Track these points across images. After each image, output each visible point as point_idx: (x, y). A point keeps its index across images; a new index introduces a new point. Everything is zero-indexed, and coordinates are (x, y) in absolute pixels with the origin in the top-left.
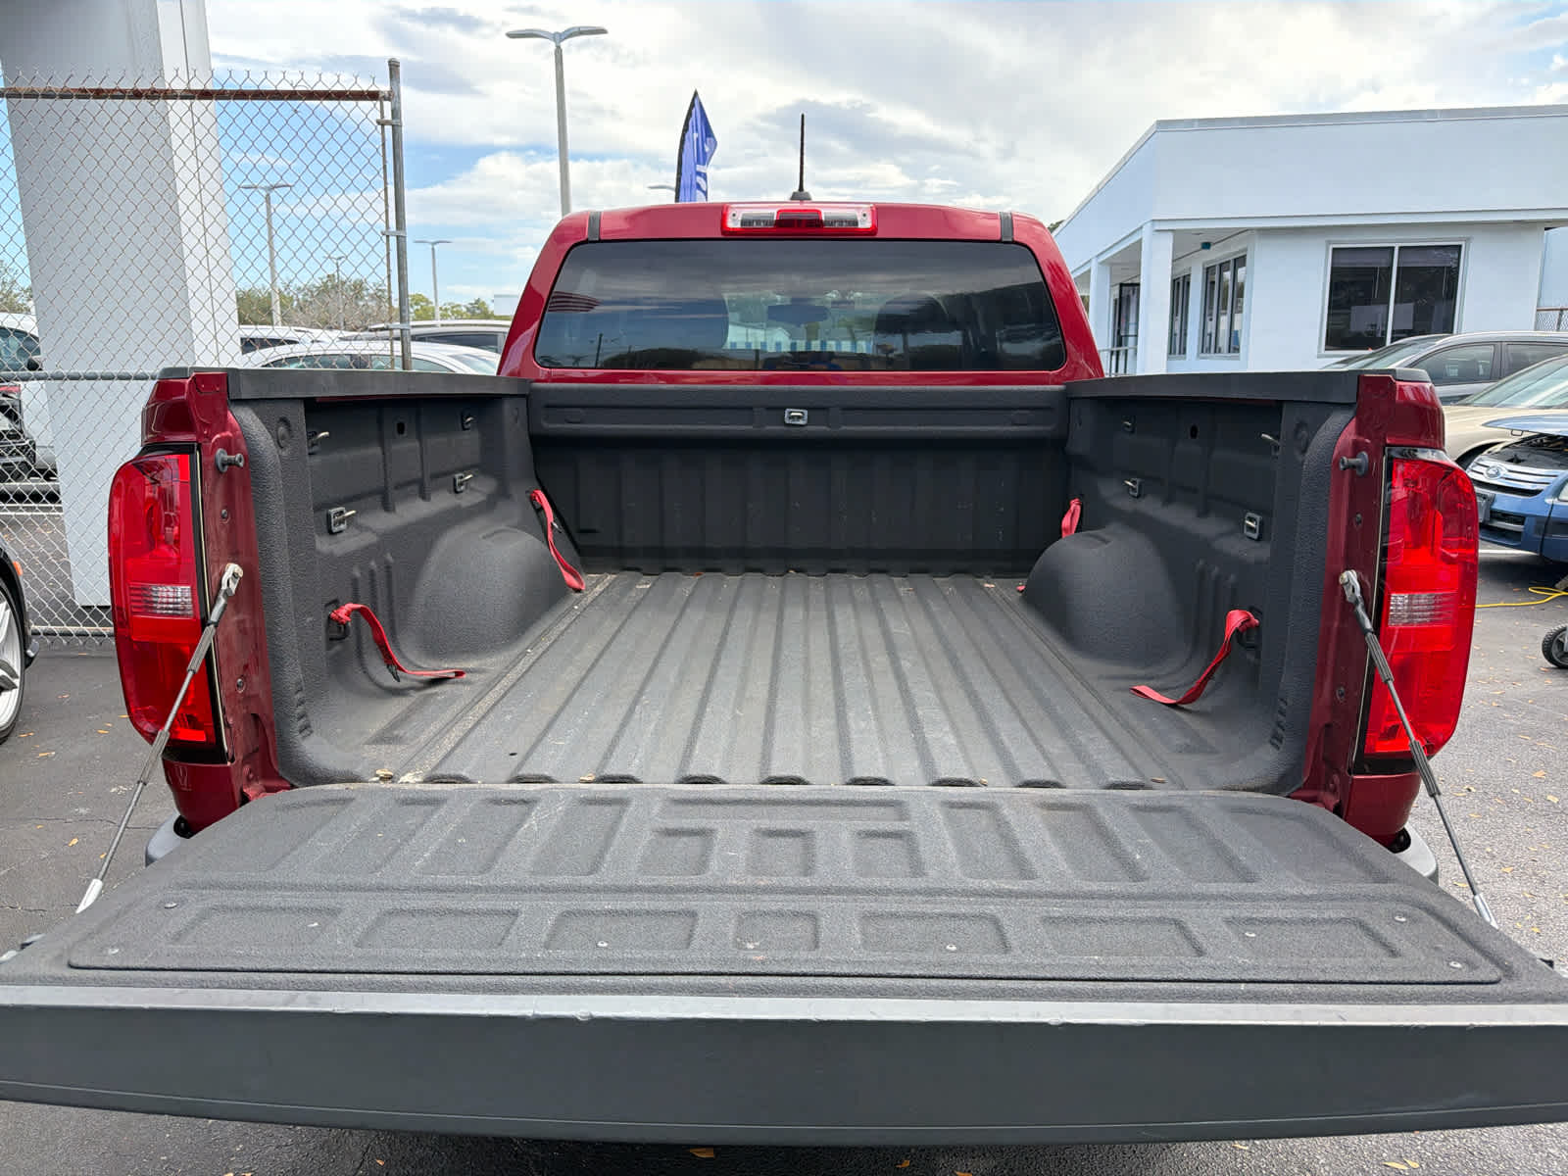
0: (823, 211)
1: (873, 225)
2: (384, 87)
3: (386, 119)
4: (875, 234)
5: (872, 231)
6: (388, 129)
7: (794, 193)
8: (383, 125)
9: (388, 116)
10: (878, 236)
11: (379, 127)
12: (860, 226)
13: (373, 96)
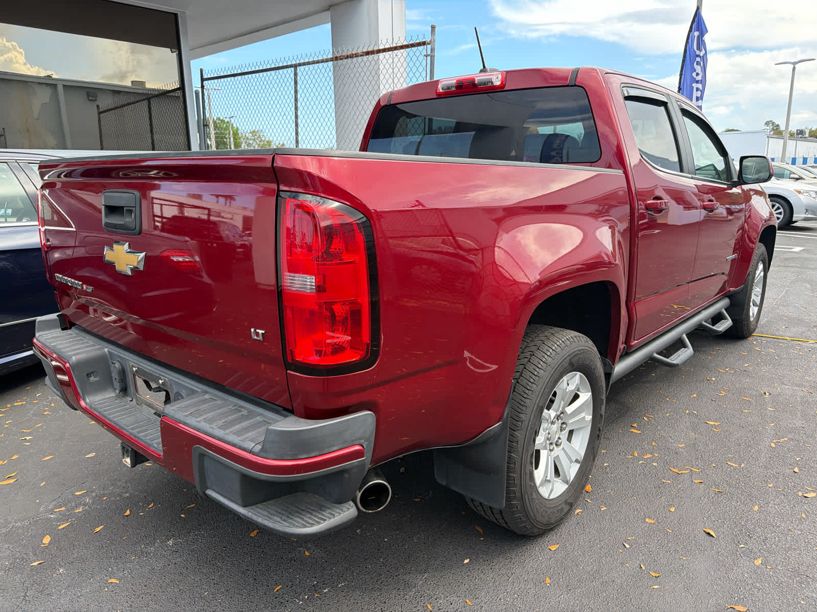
0: (476, 79)
1: (502, 83)
2: (428, 39)
3: (428, 54)
4: (504, 87)
5: (502, 86)
6: (429, 58)
7: (481, 70)
8: (427, 56)
9: (429, 52)
10: (506, 88)
11: (425, 58)
12: (495, 84)
13: (424, 43)
